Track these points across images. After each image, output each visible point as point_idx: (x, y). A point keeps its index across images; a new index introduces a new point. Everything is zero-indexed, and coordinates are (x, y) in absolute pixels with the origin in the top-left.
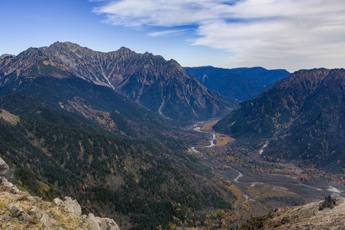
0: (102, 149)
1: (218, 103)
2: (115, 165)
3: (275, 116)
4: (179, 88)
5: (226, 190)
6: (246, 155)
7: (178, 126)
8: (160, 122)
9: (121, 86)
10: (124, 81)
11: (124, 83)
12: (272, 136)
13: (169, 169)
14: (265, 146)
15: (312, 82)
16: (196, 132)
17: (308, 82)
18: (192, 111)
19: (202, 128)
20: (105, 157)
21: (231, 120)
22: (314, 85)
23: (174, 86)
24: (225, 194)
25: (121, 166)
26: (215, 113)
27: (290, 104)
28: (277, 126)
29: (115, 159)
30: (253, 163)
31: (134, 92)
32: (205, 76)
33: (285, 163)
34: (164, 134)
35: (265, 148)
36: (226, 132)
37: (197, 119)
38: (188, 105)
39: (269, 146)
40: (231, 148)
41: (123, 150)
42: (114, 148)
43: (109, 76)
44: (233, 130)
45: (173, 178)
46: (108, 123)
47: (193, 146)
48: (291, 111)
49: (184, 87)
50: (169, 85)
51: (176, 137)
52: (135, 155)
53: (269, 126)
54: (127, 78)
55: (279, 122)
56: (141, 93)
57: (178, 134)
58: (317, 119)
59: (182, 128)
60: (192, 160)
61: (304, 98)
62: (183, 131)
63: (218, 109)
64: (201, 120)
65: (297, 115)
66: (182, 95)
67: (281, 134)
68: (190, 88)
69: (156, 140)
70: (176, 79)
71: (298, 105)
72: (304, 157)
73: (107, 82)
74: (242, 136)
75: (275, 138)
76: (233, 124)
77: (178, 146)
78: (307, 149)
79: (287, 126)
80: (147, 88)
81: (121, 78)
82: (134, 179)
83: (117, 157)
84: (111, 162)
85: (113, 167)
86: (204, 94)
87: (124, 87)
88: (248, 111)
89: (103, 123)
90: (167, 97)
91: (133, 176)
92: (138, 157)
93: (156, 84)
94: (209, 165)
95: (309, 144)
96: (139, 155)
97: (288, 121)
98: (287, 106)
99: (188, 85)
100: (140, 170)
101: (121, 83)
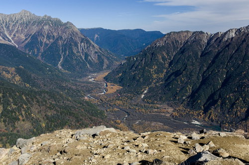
0: (11, 100)
1: (108, 59)
2: (23, 113)
3: (153, 68)
7: (75, 78)
8: (60, 75)
9: (23, 44)
10: (26, 39)
11: (27, 42)
12: (151, 83)
13: (71, 114)
14: (145, 92)
15: (180, 42)
16: (90, 83)
17: (177, 41)
18: (87, 65)
19: (95, 79)
20: (14, 107)
21: (118, 72)
22: (181, 44)
23: (70, 45)
25: (29, 114)
26: (105, 67)
27: (164, 59)
28: (155, 76)
29: (23, 108)
30: (136, 105)
31: (36, 50)
32: (96, 36)
33: (160, 104)
34: (64, 85)
35: (146, 93)
36: (114, 82)
37: (91, 72)
38: (83, 60)
39: (149, 92)
40: (120, 93)
41: (30, 100)
42: (22, 99)
43: (12, 36)
44: (120, 80)
45: (74, 121)
46: (13, 77)
47: (89, 94)
48: (165, 64)
49: (79, 45)
50: (66, 43)
51: (74, 87)
52: (41, 104)
53: (149, 76)
54: (29, 37)
55: (156, 73)
56: (42, 50)
57: (76, 85)
58: (184, 70)
59: (78, 80)
60: (88, 105)
61: (174, 54)
62: (80, 82)
63: (108, 63)
64: (94, 72)
65: (169, 67)
66: (78, 52)
67: (157, 82)
68: (84, 46)
69: (57, 90)
70: (72, 39)
71: (170, 59)
72: (175, 99)
73: (10, 41)
74: (128, 85)
75: (153, 85)
76: (120, 75)
77: (77, 94)
78: (177, 93)
79: (162, 76)
80: (47, 46)
81: (23, 37)
82: (41, 123)
83: (25, 107)
84: (20, 111)
85: (21, 114)
86: (96, 50)
87: (26, 45)
88: (132, 64)
89: (9, 77)
90: (65, 54)
91: (40, 121)
92: (44, 105)
93: (55, 43)
94: (102, 109)
95: (178, 89)
96: (44, 103)
97: (162, 72)
98: (161, 60)
99: (83, 44)
100: (46, 116)
101: (23, 42)
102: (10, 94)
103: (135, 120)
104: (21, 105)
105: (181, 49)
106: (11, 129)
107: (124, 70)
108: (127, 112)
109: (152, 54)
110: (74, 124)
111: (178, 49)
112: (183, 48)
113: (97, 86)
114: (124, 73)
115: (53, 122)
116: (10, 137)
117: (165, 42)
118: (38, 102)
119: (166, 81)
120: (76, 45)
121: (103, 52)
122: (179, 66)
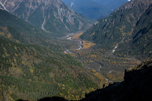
0: (5, 49)
1: (82, 21)
2: (15, 60)
3: (122, 28)
4: (55, 11)
5: (93, 76)
6: (104, 53)
7: (56, 37)
8: (44, 34)
9: (14, 10)
10: (16, 6)
11: (16, 8)
12: (120, 40)
13: (55, 63)
14: (116, 47)
15: (145, 5)
16: (69, 40)
17: (143, 5)
18: (65, 27)
19: (72, 38)
20: (8, 55)
21: (92, 32)
22: (146, 7)
23: (52, 10)
24: (93, 78)
25: (20, 61)
26: (80, 28)
27: (131, 19)
28: (124, 34)
29: (15, 56)
30: (109, 58)
31: (23, 15)
32: (72, 4)
33: (129, 58)
34: (47, 42)
35: (116, 49)
36: (89, 40)
37: (68, 32)
38: (62, 23)
39: (119, 47)
40: (94, 49)
41: (20, 50)
42: (14, 49)
43: (4, 4)
44: (94, 38)
45: (58, 68)
46: (6, 35)
47: (67, 49)
48: (132, 24)
49: (59, 10)
50: (48, 9)
51: (55, 44)
52: (29, 53)
53: (118, 35)
54: (18, 4)
55: (125, 32)
56: (28, 15)
57: (57, 42)
58: (150, 28)
59: (58, 38)
60: (68, 58)
61: (141, 15)
62: (60, 40)
63: (82, 24)
64: (71, 32)
65: (136, 26)
66: (58, 16)
67: (126, 39)
68: (63, 11)
69: (42, 46)
70: (53, 5)
71: (137, 20)
72: (142, 53)
73: (3, 8)
74: (100, 42)
75: (122, 42)
76: (94, 34)
77: (58, 49)
78: (144, 48)
79: (130, 34)
80: (33, 11)
81: (13, 4)
82: (30, 70)
83: (16, 55)
84: (12, 58)
85: (14, 61)
86: (73, 15)
87: (16, 11)
88: (104, 25)
89: (3, 35)
90: (47, 17)
91: (29, 68)
92: (32, 54)
93: (39, 9)
94: (79, 61)
95: (145, 45)
96: (32, 53)
97: (130, 31)
98: (129, 21)
99: (61, 9)
100: (33, 63)
101: (13, 8)
102: (4, 44)
103: (109, 70)
104: (13, 54)
105: (146, 11)
106: (5, 73)
107: (97, 30)
108: (101, 64)
109: (121, 15)
110: (58, 71)
111: (144, 11)
112: (148, 10)
113: (74, 43)
114: (97, 32)
115: (40, 68)
116: (4, 79)
117: (132, 5)
118: (27, 51)
119: (134, 38)
120: (56, 10)
121: (78, 15)
122: (145, 25)
